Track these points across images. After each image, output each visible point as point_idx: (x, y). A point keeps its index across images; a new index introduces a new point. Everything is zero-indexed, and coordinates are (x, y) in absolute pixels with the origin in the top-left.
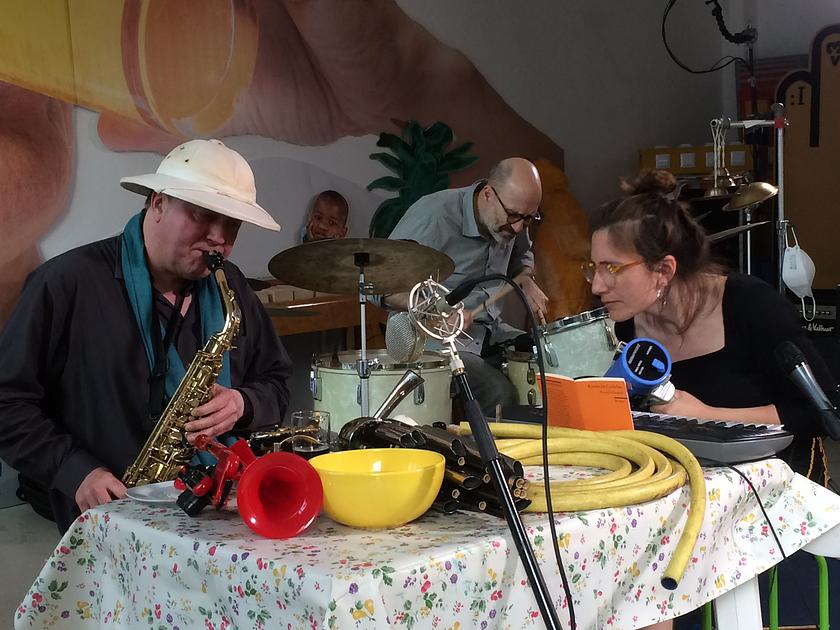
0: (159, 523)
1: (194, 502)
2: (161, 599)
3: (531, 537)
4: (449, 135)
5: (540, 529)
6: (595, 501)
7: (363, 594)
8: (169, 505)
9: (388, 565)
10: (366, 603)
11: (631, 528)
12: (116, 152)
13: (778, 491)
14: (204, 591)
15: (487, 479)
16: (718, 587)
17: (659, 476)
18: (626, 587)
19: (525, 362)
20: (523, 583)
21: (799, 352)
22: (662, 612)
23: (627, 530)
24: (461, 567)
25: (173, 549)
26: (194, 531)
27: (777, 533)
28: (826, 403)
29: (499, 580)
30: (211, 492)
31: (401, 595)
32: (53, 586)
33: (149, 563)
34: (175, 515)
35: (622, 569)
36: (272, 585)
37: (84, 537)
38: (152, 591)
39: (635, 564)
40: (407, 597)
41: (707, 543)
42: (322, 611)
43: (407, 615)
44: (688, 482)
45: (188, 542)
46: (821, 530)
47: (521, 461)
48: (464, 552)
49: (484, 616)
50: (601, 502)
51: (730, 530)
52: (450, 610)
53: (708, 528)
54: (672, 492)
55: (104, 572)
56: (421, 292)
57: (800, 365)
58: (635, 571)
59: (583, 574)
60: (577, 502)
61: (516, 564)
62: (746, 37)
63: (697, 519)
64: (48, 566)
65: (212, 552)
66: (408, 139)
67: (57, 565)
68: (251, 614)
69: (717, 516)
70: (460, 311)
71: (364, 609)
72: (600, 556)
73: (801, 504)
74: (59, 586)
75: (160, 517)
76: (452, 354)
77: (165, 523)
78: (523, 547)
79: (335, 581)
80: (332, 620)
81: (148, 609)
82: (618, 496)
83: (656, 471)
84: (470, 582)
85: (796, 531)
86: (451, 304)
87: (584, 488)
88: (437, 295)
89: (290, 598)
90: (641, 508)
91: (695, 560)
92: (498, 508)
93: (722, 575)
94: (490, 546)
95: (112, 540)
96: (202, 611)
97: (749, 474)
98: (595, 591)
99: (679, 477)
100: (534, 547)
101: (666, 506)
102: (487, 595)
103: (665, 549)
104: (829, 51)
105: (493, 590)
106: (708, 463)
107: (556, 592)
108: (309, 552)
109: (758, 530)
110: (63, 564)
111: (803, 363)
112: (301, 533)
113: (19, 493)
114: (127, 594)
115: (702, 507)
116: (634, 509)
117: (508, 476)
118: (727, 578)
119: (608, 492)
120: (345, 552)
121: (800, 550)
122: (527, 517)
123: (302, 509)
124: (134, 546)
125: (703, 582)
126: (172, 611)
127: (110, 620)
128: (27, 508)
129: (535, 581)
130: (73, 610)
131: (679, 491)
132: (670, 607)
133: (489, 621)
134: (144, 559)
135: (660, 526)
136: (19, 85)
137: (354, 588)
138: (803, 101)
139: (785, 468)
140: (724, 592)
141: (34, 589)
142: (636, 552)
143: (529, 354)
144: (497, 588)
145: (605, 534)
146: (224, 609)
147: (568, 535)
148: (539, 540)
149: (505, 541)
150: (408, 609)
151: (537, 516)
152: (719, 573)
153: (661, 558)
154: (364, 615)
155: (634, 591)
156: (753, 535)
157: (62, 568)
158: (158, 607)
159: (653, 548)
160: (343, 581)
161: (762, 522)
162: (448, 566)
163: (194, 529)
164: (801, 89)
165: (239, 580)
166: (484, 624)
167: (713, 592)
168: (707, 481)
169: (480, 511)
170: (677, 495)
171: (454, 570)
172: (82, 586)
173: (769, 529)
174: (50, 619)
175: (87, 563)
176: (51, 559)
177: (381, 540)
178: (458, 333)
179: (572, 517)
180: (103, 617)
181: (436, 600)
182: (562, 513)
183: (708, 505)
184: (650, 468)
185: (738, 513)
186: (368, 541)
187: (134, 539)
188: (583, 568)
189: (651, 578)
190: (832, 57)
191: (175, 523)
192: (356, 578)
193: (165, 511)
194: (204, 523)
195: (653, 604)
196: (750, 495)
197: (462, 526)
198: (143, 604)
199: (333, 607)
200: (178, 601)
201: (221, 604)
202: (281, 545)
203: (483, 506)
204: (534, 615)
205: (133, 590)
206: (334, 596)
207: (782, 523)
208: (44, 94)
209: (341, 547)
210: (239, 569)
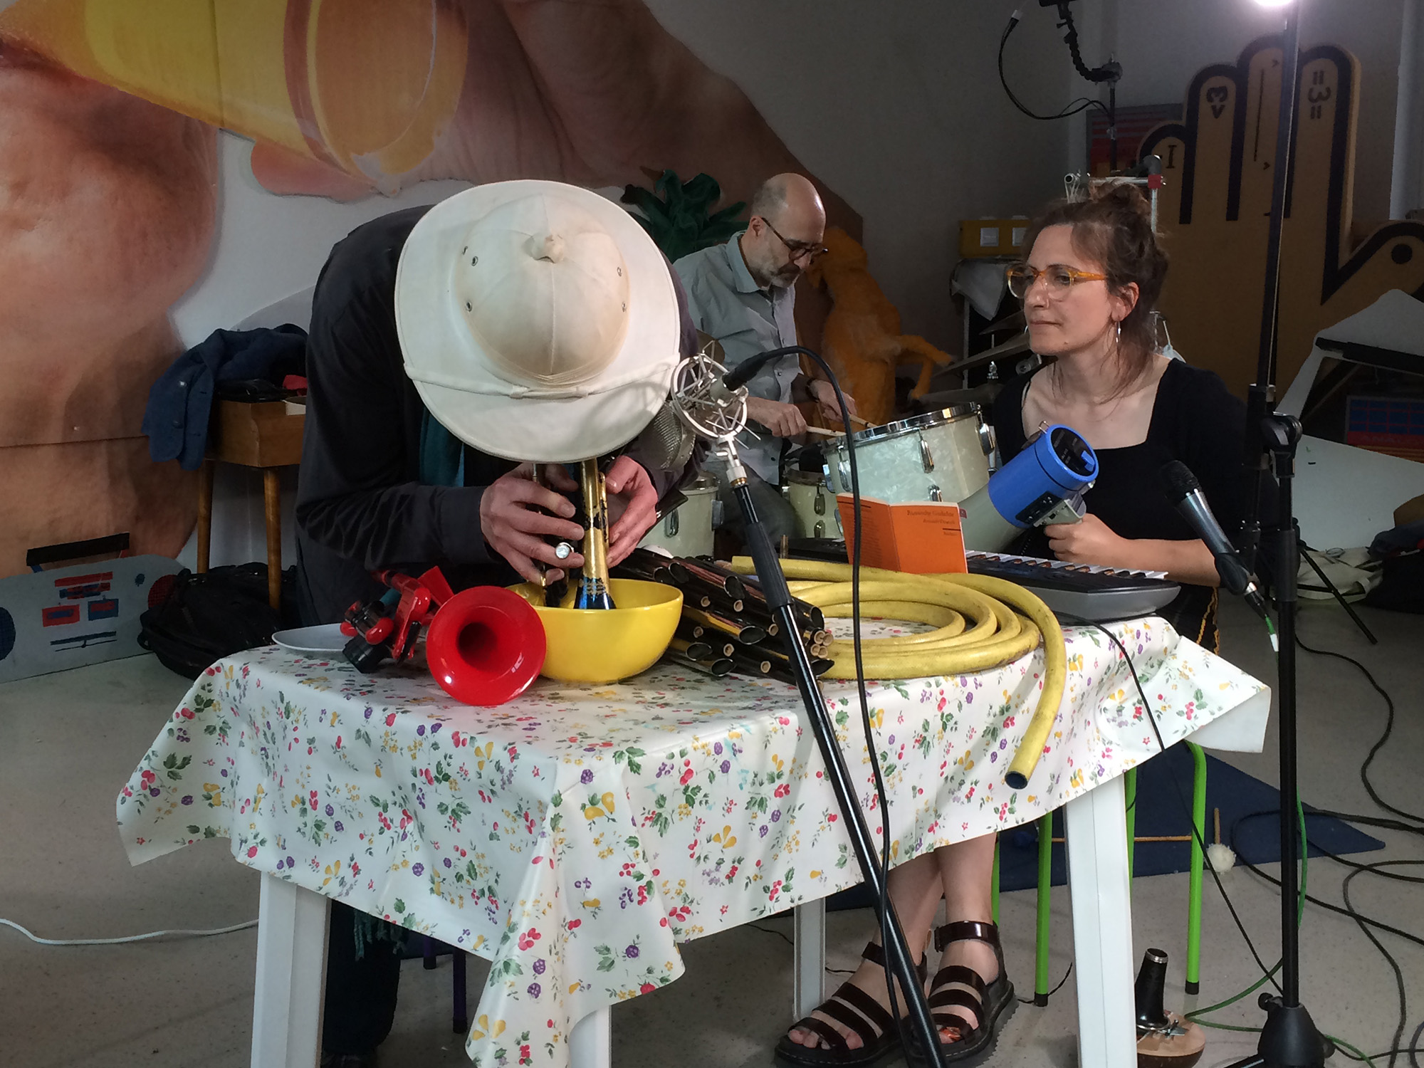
0: (319, 679)
1: (367, 653)
2: (318, 784)
3: (833, 713)
4: (715, 192)
5: (844, 702)
6: (919, 666)
7: (598, 784)
8: (333, 656)
9: (636, 746)
10: (604, 797)
11: (965, 704)
12: (275, 194)
13: (1157, 661)
14: (378, 774)
15: (772, 630)
16: (1074, 786)
17: (1004, 636)
18: (954, 784)
19: (813, 484)
20: (819, 775)
21: (1192, 475)
22: (1001, 818)
23: (960, 706)
24: (736, 751)
25: (336, 715)
26: (366, 692)
27: (1155, 716)
28: (1225, 544)
29: (786, 769)
30: (390, 639)
31: (652, 787)
32: (170, 762)
33: (303, 734)
34: (340, 669)
35: (950, 759)
36: (472, 770)
37: (215, 696)
38: (306, 772)
39: (968, 753)
40: (660, 790)
41: (1064, 727)
42: (542, 807)
43: (660, 815)
44: (1043, 644)
45: (356, 707)
46: (1212, 714)
47: (822, 609)
48: (739, 730)
49: (764, 819)
50: (926, 669)
51: (1092, 711)
52: (718, 810)
53: (1067, 708)
54: (1021, 657)
55: (242, 744)
56: (689, 372)
57: (1193, 493)
58: (968, 763)
59: (899, 764)
60: (895, 667)
61: (810, 749)
62: (1106, 74)
63: (1054, 694)
64: (164, 733)
65: (390, 721)
66: (661, 194)
67: (176, 733)
68: (442, 808)
69: (1078, 691)
70: (743, 399)
71: (600, 806)
72: (922, 742)
73: (1187, 678)
74: (179, 762)
75: (320, 671)
76: (730, 458)
77: (326, 679)
78: (820, 726)
79: (561, 765)
80: (556, 819)
81: (300, 796)
82: (949, 661)
83: (998, 629)
84: (747, 772)
85: (1180, 713)
86: (731, 387)
87: (903, 649)
88: (711, 376)
89: (497, 788)
90: (980, 678)
91: (1047, 750)
92: (787, 672)
93: (1080, 770)
94: (777, 724)
95: (252, 701)
96: (375, 802)
97: (1121, 636)
98: (914, 788)
99: (1031, 638)
100: (836, 726)
101: (1013, 676)
102: (768, 790)
103: (1008, 734)
104: (1210, 99)
105: (778, 783)
106: (1071, 620)
107: (864, 789)
108: (525, 724)
109: (1129, 711)
110: (185, 732)
111: (1196, 491)
112: (515, 697)
113: (141, 639)
114: (271, 775)
115: (1061, 678)
116: (970, 679)
117: (802, 627)
118: (1087, 774)
119: (936, 654)
120: (576, 726)
121: (1183, 741)
122: (826, 686)
123: (517, 665)
124: (283, 710)
125: (1056, 778)
126: (333, 801)
127: (248, 809)
128: (152, 659)
129: (835, 772)
130: (198, 795)
131: (1030, 656)
132: (1012, 811)
133: (771, 826)
134: (295, 729)
135: (1003, 702)
136: (145, 98)
137: (587, 776)
138: (1174, 164)
139: (1168, 629)
140: (1081, 792)
141: (144, 764)
142: (971, 737)
143: (817, 475)
144: (783, 781)
145: (931, 712)
146: (405, 799)
147: (882, 711)
148: (842, 717)
149: (796, 718)
150: (661, 806)
151: (838, 685)
152: (1076, 767)
153: (1003, 745)
154: (601, 813)
155: (966, 789)
156: (1123, 719)
157: (184, 738)
158: (314, 794)
159: (992, 732)
160: (572, 766)
161: (1135, 700)
162: (718, 749)
163: (365, 689)
164: (1172, 147)
165: (426, 760)
166: (764, 830)
167: (1067, 794)
168: (1066, 643)
169: (761, 676)
170: (1027, 661)
171: (726, 755)
172: (211, 763)
173: (1144, 711)
174: (167, 807)
175: (218, 731)
176: (168, 725)
177: (625, 711)
178: (739, 429)
179: (887, 687)
180: (239, 805)
181: (699, 796)
182: (873, 681)
183: (1068, 677)
184: (991, 625)
185: (1104, 689)
186: (607, 711)
187: (282, 701)
188: (900, 756)
189: (989, 772)
190: (1214, 107)
191: (340, 680)
192: (590, 762)
193: (326, 664)
194: (381, 682)
195: (989, 807)
196: (1122, 664)
197: (735, 695)
198: (293, 790)
199: (557, 801)
200: (341, 786)
201: (402, 793)
202: (487, 714)
203: (766, 667)
204: (832, 818)
205: (280, 770)
206: (560, 786)
207: (1161, 703)
208: (180, 112)
209: (570, 719)
210: (427, 745)
